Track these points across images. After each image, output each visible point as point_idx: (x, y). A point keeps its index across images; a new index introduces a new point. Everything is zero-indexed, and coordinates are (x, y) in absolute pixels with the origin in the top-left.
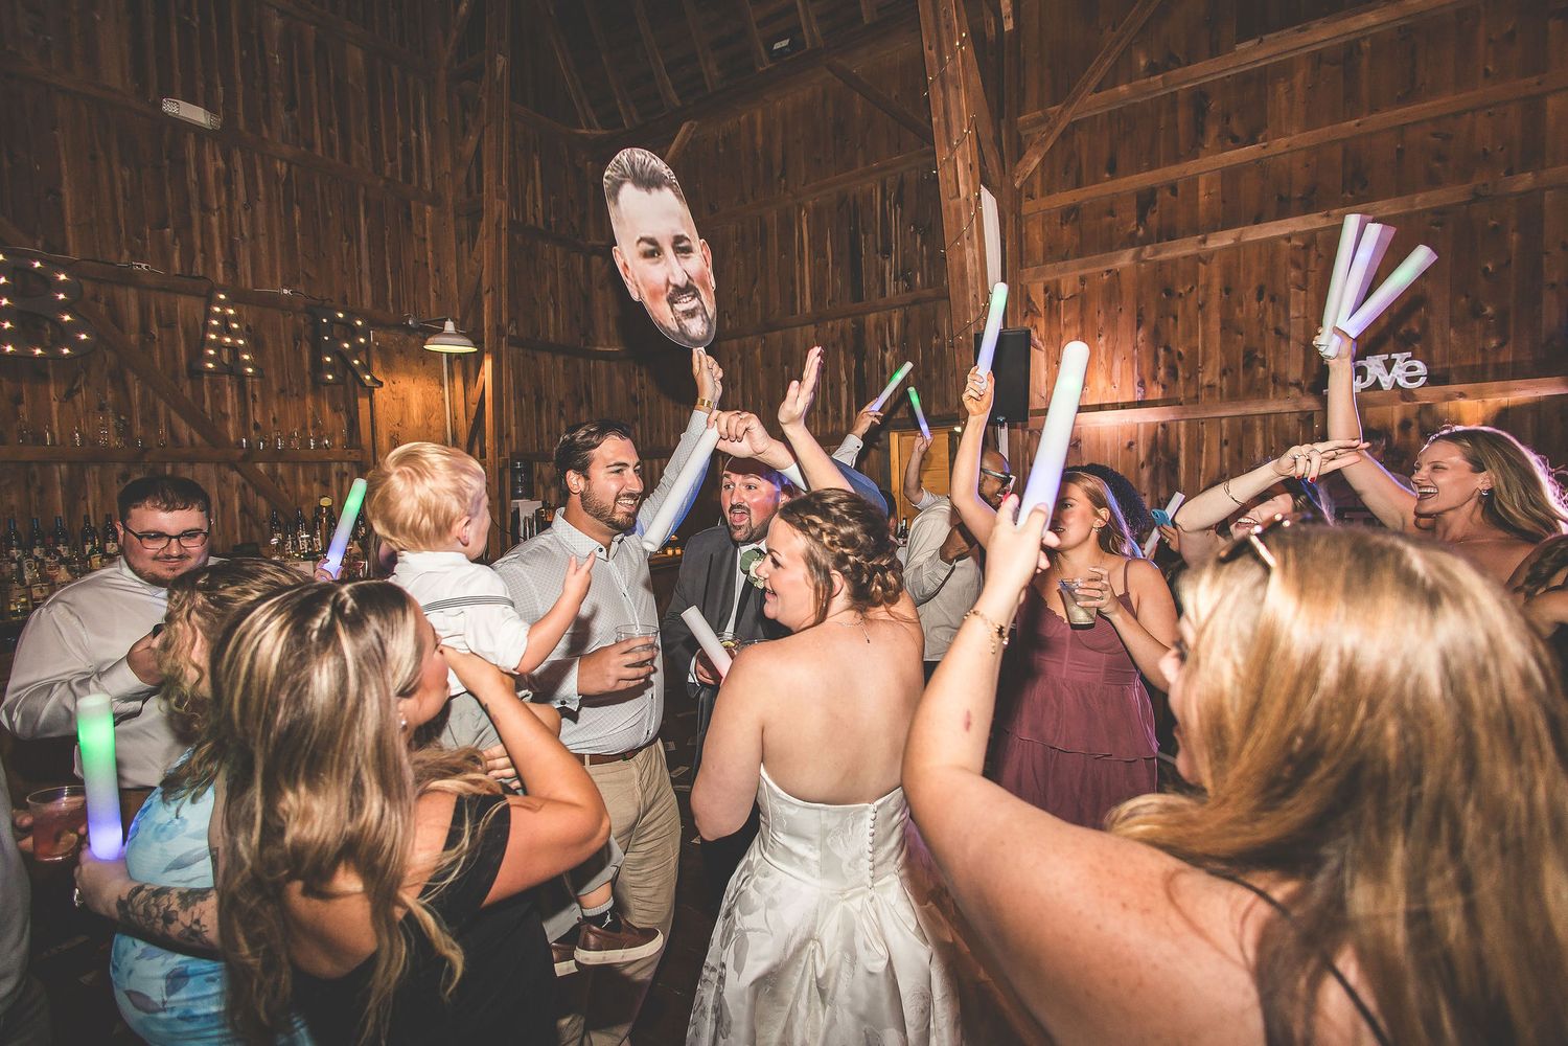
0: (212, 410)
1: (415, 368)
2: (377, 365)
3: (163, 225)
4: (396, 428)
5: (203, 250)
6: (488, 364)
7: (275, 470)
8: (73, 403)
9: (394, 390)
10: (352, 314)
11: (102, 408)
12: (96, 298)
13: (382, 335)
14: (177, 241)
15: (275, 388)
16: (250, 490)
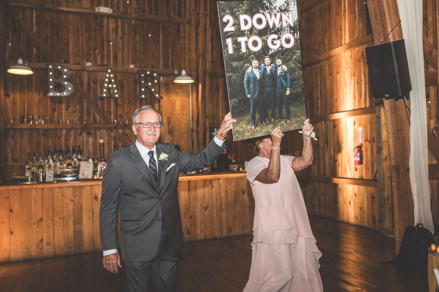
0: (107, 111)
1: (178, 91)
2: (163, 90)
3: (96, 49)
4: (170, 115)
5: (107, 56)
6: (200, 86)
7: (125, 132)
8: (69, 111)
9: (170, 99)
10: (152, 72)
11: (75, 112)
12: (76, 76)
13: (166, 79)
14: (100, 54)
15: (127, 102)
16: (117, 139)
